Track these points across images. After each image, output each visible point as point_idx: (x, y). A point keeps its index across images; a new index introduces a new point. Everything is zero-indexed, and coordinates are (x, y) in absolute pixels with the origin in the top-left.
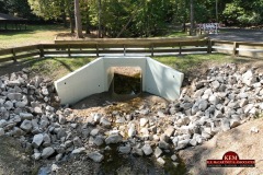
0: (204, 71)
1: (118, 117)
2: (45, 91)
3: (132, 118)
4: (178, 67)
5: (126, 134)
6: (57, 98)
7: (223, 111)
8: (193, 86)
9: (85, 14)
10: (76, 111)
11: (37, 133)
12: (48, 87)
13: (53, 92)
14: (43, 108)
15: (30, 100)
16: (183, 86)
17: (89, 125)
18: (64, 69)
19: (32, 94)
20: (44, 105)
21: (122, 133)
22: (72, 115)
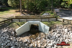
0: (55, 27)
1: (32, 40)
2: (13, 33)
4: (48, 25)
5: (35, 45)
6: (16, 34)
7: (59, 40)
8: (52, 31)
10: (21, 38)
11: (12, 46)
12: (14, 31)
15: (9, 36)
16: (49, 31)
17: (25, 43)
18: (18, 26)
19: (10, 34)
20: (13, 37)
21: (33, 45)
22: (20, 39)
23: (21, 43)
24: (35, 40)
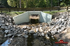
1: (32, 27)
2: (10, 19)
3: (37, 27)
6: (14, 22)
7: (67, 23)
9: (23, 5)
11: (6, 30)
12: (11, 19)
13: (12, 20)
14: (9, 24)
15: (5, 22)
16: (52, 19)
17: (24, 29)
18: (16, 15)
19: (6, 20)
21: (34, 31)
23: (19, 29)
24: (36, 27)
